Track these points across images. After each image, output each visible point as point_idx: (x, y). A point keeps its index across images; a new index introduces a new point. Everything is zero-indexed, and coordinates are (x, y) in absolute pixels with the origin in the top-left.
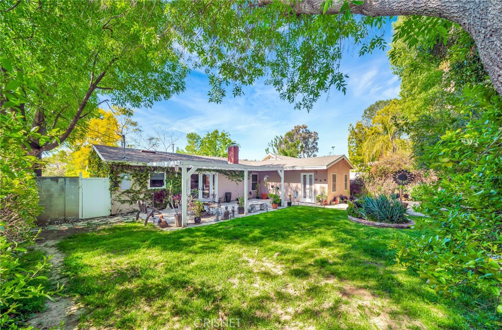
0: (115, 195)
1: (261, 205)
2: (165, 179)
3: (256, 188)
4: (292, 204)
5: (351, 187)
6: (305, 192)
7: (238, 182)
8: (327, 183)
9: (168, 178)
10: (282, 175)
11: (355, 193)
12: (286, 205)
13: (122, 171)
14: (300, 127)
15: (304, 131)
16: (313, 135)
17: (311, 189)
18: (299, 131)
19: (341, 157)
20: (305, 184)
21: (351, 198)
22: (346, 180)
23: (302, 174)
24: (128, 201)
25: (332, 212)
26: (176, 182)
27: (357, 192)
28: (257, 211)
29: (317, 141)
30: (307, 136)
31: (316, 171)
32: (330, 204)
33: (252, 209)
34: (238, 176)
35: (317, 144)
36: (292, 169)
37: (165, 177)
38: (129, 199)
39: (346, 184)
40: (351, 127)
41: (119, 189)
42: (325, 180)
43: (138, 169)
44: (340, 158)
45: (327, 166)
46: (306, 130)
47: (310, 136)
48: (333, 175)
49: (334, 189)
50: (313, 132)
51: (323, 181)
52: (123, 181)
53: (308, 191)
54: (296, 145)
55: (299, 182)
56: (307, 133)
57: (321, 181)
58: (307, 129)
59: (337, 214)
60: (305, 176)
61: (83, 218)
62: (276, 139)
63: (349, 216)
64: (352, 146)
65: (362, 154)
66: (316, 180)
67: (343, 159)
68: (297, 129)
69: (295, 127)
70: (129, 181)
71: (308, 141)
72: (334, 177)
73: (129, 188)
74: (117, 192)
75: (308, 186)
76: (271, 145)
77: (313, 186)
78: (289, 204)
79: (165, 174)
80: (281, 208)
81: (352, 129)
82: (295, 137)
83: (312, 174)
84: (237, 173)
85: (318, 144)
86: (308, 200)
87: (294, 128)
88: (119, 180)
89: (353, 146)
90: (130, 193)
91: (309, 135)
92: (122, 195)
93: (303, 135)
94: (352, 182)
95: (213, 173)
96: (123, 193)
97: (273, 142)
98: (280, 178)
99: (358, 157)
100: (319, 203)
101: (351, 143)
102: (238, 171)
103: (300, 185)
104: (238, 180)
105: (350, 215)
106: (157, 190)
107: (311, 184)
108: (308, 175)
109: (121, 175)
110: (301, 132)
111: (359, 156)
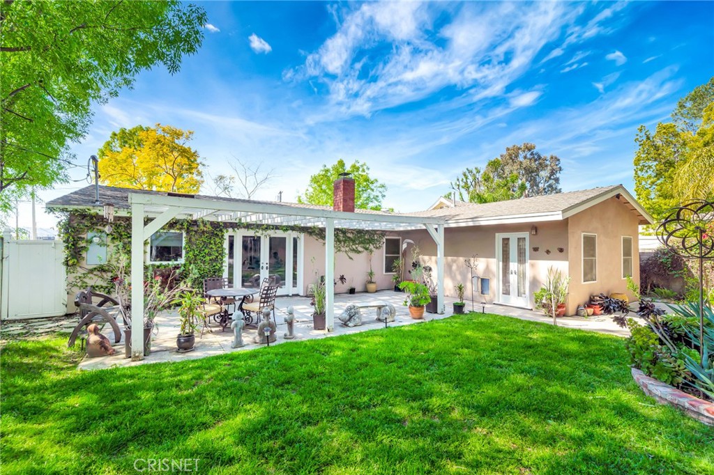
0: (74, 275)
1: (380, 308)
2: (184, 245)
3: (395, 267)
4: (466, 310)
5: (643, 270)
6: (506, 281)
7: (352, 254)
8: (566, 259)
9: (189, 241)
10: (439, 238)
11: (653, 286)
12: (450, 311)
13: (89, 228)
14: (519, 149)
15: (528, 156)
16: (548, 163)
17: (522, 276)
18: (517, 156)
19: (612, 190)
20: (506, 259)
21: (642, 309)
22: (627, 252)
23: (499, 237)
24: (102, 287)
25: (573, 347)
26: (207, 251)
27: (661, 283)
28: (363, 324)
29: (558, 175)
30: (534, 165)
31: (534, 228)
32: (577, 314)
33: (351, 318)
34: (354, 241)
35: (557, 180)
36: (471, 224)
37: (184, 239)
38: (104, 284)
39: (627, 263)
40: (643, 134)
41: (83, 263)
42: (561, 250)
43: (123, 223)
44: (607, 192)
45: (564, 211)
46: (532, 154)
47: (542, 166)
48: (585, 238)
49: (589, 273)
50: (549, 158)
51: (555, 251)
52: (91, 248)
53: (513, 279)
54: (510, 184)
55: (493, 256)
56: (536, 160)
57: (548, 252)
58: (535, 151)
59: (591, 357)
60: (506, 242)
61: (10, 318)
62: (465, 175)
63: (636, 373)
64: (646, 175)
65: (676, 195)
66: (536, 249)
67: (618, 196)
68: (513, 155)
69: (508, 149)
70: (104, 248)
71: (538, 175)
72: (590, 243)
73: (104, 262)
74: (78, 269)
75: (513, 266)
76: (456, 187)
77: (527, 265)
78: (459, 308)
79: (184, 235)
80: (435, 317)
81: (645, 138)
82: (507, 169)
83: (526, 235)
84: (349, 235)
85: (560, 182)
86: (514, 300)
87: (505, 153)
88: (82, 244)
89: (649, 177)
90: (105, 271)
91: (540, 164)
92: (90, 275)
93: (526, 163)
94: (645, 257)
95: (294, 234)
96: (91, 271)
97: (460, 179)
98: (434, 244)
99: (661, 201)
100: (543, 311)
101: (641, 170)
102: (352, 231)
103: (495, 264)
104: (353, 250)
105: (638, 367)
106: (165, 266)
107: (521, 259)
108: (513, 237)
109: (89, 235)
110: (521, 158)
111: (665, 198)
